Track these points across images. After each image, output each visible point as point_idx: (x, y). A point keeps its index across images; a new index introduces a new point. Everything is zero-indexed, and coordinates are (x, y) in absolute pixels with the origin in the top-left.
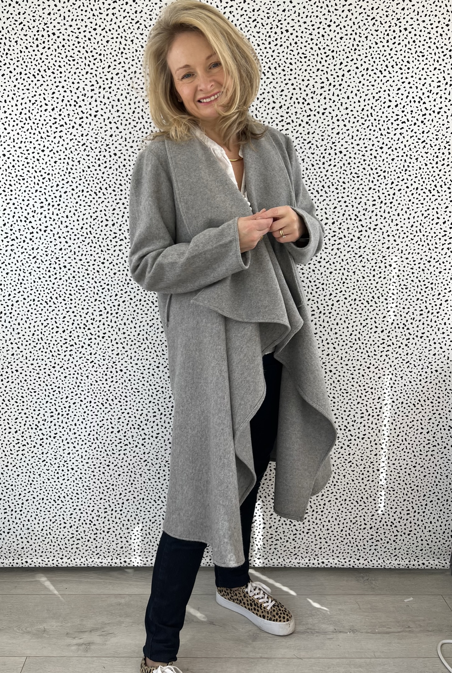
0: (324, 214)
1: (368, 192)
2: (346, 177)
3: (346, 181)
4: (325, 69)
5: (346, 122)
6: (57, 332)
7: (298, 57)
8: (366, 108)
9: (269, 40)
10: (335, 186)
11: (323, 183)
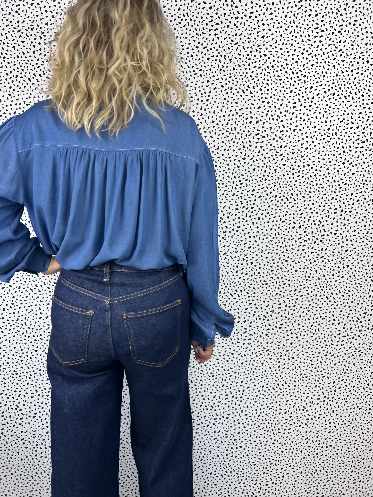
0: (292, 219)
1: (331, 201)
2: (312, 187)
3: (312, 190)
4: (297, 91)
5: (314, 139)
6: (40, 318)
7: (274, 79)
8: (331, 128)
9: (249, 62)
10: (303, 195)
11: (292, 191)
